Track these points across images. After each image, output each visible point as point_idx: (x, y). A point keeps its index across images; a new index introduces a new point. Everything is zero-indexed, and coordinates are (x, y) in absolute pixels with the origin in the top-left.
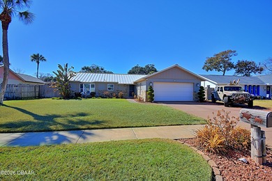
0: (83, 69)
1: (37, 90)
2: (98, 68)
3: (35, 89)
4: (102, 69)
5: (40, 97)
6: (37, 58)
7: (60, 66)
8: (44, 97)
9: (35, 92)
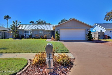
0: (30, 23)
1: (3, 34)
2: (42, 22)
3: (2, 34)
4: (45, 22)
5: (5, 38)
6: (7, 17)
7: (13, 22)
8: (7, 38)
9: (2, 35)
